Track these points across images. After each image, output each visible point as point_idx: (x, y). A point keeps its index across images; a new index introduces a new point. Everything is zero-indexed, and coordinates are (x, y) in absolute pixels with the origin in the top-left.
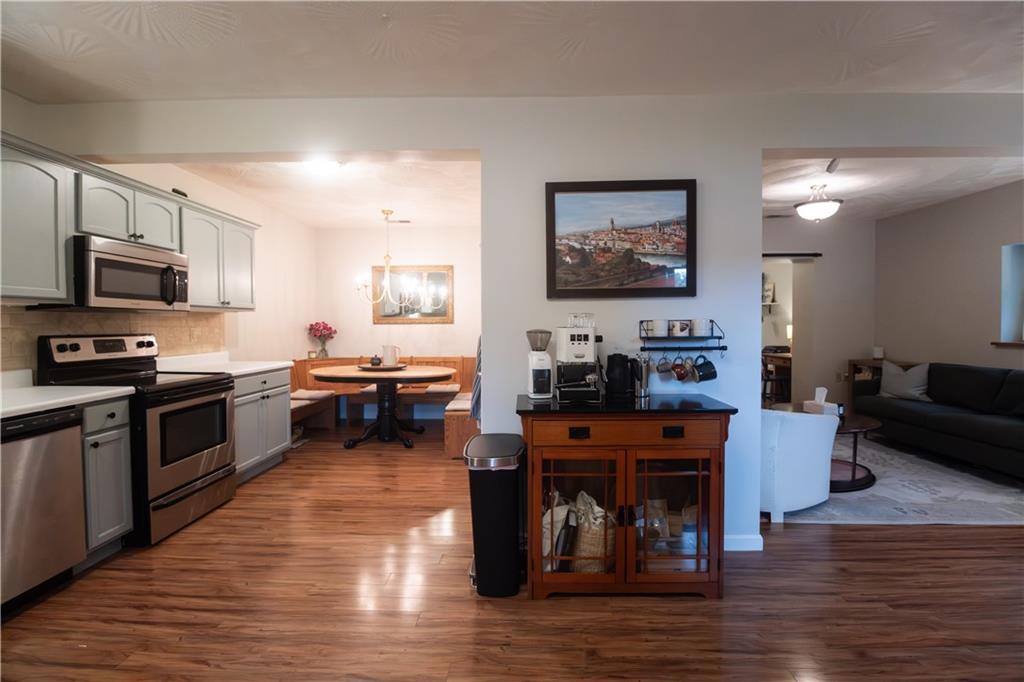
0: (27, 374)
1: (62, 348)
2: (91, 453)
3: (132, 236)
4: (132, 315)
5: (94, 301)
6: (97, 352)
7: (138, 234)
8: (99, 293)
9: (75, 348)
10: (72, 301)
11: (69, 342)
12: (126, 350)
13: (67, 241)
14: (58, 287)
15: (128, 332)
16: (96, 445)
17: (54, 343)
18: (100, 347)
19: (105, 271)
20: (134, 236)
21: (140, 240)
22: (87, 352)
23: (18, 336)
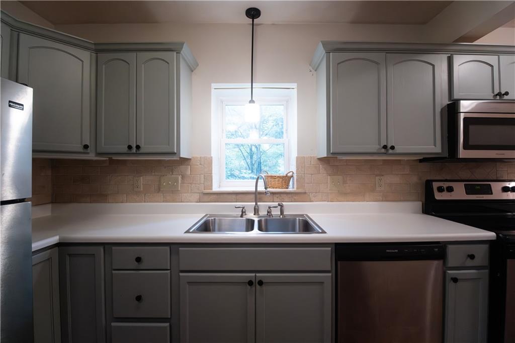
0: (419, 205)
1: (440, 190)
2: (451, 286)
3: (497, 95)
4: (498, 164)
5: (462, 153)
6: (467, 193)
7: (503, 92)
8: (466, 147)
9: (450, 189)
10: (446, 155)
11: (445, 185)
12: (492, 194)
13: (442, 110)
14: (435, 145)
15: (495, 178)
16: (455, 280)
17: (435, 185)
18: (470, 190)
19: (472, 128)
20: (499, 94)
21: (506, 97)
22: (459, 193)
23: (414, 179)
